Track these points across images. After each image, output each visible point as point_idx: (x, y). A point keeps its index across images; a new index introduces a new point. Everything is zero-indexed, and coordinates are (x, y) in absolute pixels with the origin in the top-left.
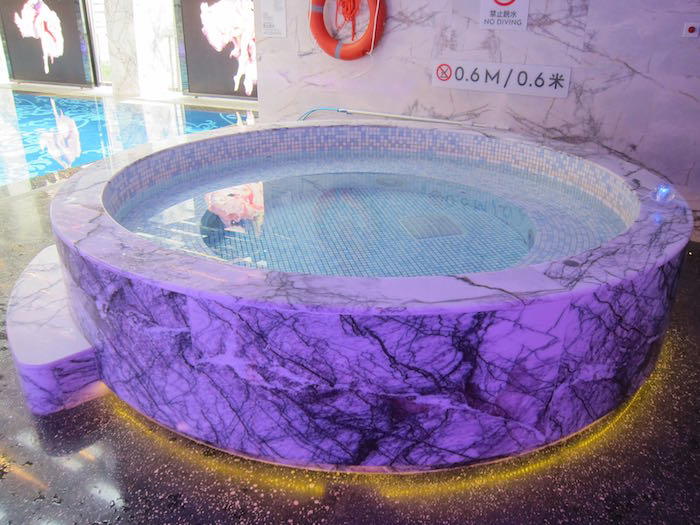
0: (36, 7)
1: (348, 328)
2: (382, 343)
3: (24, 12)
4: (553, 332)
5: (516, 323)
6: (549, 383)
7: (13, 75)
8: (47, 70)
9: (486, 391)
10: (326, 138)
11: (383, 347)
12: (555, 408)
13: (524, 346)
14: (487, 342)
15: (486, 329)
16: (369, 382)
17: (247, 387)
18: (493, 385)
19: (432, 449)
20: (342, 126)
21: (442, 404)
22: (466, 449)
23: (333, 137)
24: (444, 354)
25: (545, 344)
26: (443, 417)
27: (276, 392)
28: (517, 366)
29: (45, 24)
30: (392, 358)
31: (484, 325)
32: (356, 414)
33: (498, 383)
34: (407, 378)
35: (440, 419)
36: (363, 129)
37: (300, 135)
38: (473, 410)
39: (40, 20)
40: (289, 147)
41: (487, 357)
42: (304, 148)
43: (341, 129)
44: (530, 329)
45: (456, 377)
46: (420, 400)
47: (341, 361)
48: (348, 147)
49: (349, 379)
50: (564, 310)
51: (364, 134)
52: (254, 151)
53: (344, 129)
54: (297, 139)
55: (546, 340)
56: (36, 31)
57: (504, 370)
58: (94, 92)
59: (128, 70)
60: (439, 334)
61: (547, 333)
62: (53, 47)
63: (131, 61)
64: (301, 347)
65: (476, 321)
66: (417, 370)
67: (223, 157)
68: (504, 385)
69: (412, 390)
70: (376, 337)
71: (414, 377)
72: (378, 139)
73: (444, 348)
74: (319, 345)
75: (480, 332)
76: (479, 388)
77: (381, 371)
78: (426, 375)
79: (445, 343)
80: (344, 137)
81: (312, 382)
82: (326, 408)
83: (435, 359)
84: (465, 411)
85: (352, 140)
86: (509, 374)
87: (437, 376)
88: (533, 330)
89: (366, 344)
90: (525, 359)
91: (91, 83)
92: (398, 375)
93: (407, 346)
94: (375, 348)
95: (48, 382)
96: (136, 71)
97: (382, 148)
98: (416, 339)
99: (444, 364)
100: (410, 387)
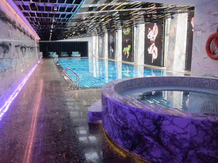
0: (153, 46)
1: (130, 111)
2: (137, 117)
3: (150, 47)
4: (185, 129)
5: (171, 122)
6: (186, 147)
7: (145, 63)
8: (152, 62)
9: (163, 141)
10: (197, 81)
11: (137, 118)
12: (190, 158)
13: (175, 131)
14: (163, 125)
15: (162, 121)
16: (134, 128)
17: (114, 122)
18: (166, 140)
19: (148, 154)
20: (202, 78)
21: (151, 140)
22: (158, 158)
23: (199, 81)
24: (151, 125)
25: (183, 132)
26: (151, 145)
27: (118, 125)
28: (173, 137)
29: (154, 50)
30: (139, 122)
31: (161, 120)
32: (131, 136)
33: (167, 140)
34: (142, 129)
35: (150, 145)
36: (210, 80)
37: (188, 79)
38: (159, 146)
39: (153, 49)
40: (184, 83)
41: (163, 130)
42: (189, 84)
43: (202, 79)
44: (176, 125)
45: (154, 133)
46: (145, 137)
47: (129, 120)
48: (204, 85)
49: (130, 125)
50: (189, 123)
51: (210, 82)
52: (173, 82)
53: (203, 79)
54: (187, 80)
55: (183, 131)
56: (152, 52)
57: (169, 136)
58: (162, 68)
59: (171, 63)
60: (149, 119)
61: (183, 129)
62: (155, 56)
63: (172, 60)
64: (122, 114)
65: (159, 118)
66: (144, 127)
67: (163, 82)
68: (169, 141)
69: (143, 133)
70: (135, 115)
71: (144, 129)
72: (214, 84)
73: (151, 123)
74: (125, 114)
75: (161, 121)
76: (161, 139)
77: (136, 125)
78: (147, 130)
79: (151, 122)
80: (203, 82)
81: (124, 124)
82: (126, 132)
83: (149, 126)
84: (157, 145)
85: (206, 83)
86: (170, 138)
87: (149, 131)
88: (177, 126)
89: (133, 116)
90: (176, 135)
91: (162, 66)
92: (140, 127)
93: (142, 120)
94: (135, 118)
95: (91, 116)
96: (173, 63)
97: (212, 86)
98: (144, 118)
99: (151, 128)
100: (143, 132)
